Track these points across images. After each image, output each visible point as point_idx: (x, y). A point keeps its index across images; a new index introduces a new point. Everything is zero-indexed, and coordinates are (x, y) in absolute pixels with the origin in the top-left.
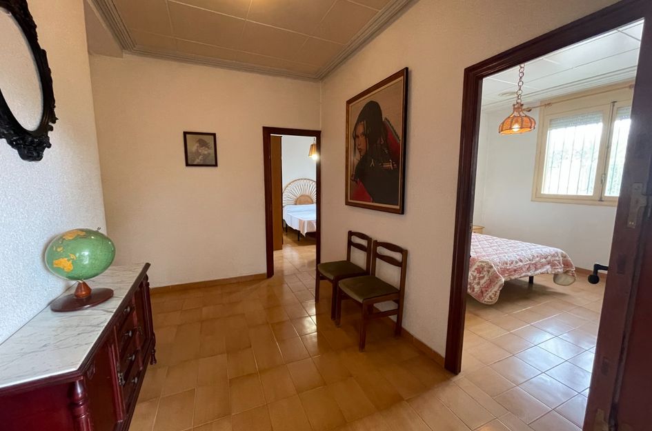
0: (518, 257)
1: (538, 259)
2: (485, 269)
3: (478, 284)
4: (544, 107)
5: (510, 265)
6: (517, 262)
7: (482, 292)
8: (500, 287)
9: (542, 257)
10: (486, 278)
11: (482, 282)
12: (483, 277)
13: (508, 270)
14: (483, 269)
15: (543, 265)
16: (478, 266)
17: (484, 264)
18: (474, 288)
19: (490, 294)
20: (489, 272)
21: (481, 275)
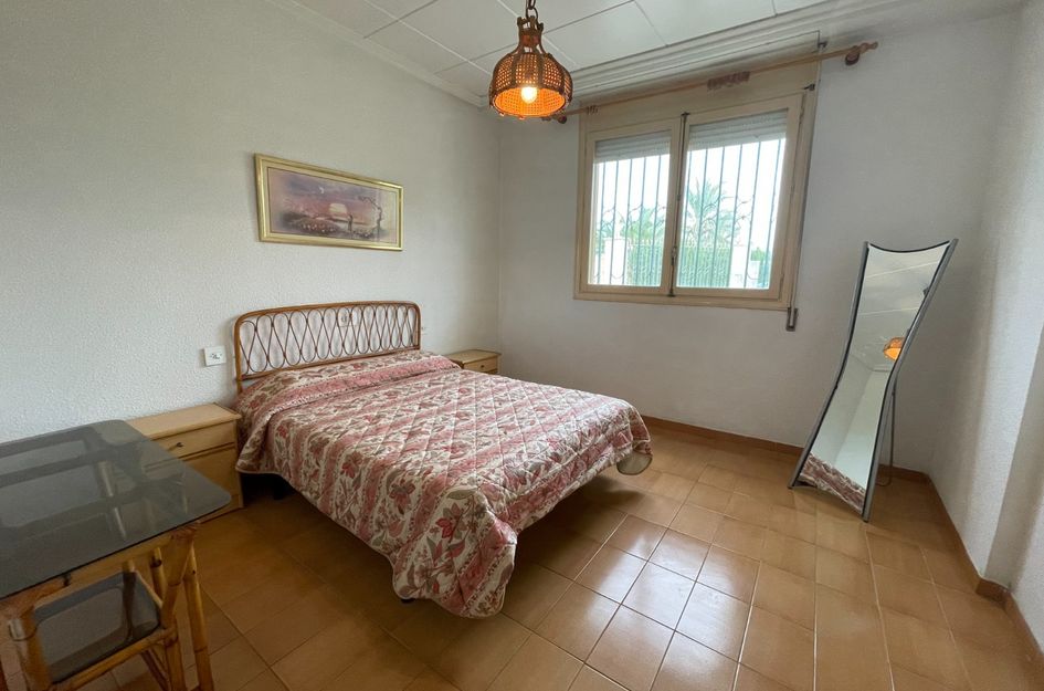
0: (551, 450)
1: (590, 440)
2: (465, 521)
3: (449, 568)
4: (584, 114)
5: (533, 480)
6: (548, 466)
7: (460, 591)
8: (503, 579)
9: (597, 429)
10: (469, 548)
11: (459, 561)
12: (461, 546)
13: (527, 498)
14: (458, 518)
15: (600, 450)
16: (446, 511)
17: (461, 504)
18: (437, 586)
19: (481, 598)
20: (473, 526)
21: (455, 541)
